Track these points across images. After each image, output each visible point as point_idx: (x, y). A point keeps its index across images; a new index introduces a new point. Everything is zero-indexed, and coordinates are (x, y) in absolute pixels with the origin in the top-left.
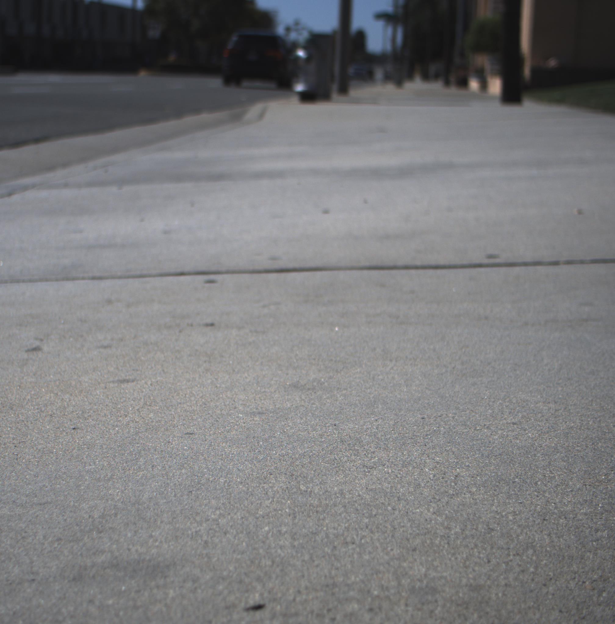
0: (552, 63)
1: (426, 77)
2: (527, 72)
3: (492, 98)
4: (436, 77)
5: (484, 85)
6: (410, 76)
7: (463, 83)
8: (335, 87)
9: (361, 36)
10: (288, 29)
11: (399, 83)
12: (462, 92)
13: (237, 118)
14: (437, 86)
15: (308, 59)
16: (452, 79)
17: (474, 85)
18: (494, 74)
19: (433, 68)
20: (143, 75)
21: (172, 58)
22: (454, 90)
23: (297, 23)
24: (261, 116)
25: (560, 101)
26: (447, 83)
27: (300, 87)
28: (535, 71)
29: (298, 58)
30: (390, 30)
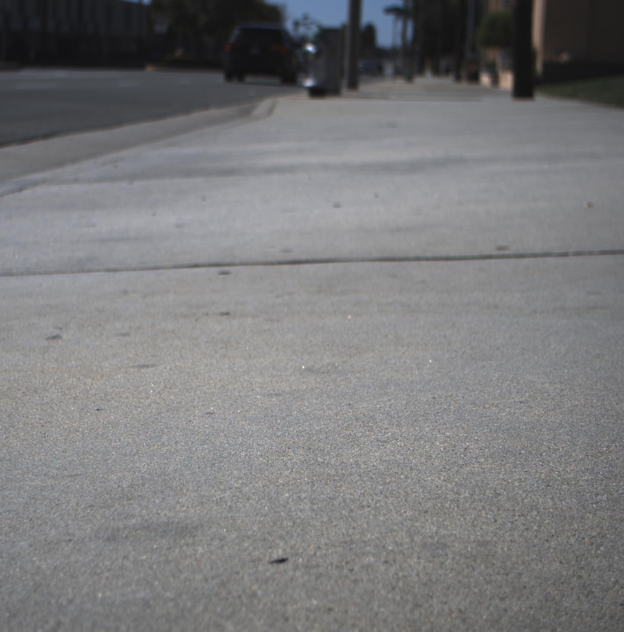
0: (565, 57)
1: (437, 72)
2: (539, 66)
3: (504, 93)
4: (447, 71)
5: (495, 80)
6: (421, 71)
7: (474, 78)
8: (345, 82)
9: (370, 30)
10: (296, 24)
11: (409, 78)
12: (473, 87)
13: (246, 114)
14: (448, 81)
15: (318, 54)
16: (463, 73)
17: (485, 79)
18: (506, 68)
19: (444, 63)
20: (150, 70)
21: (179, 53)
22: (464, 85)
23: (306, 18)
24: (270, 111)
25: (572, 96)
26: (458, 78)
27: (309, 83)
28: (546, 66)
29: (307, 53)
30: (400, 25)
